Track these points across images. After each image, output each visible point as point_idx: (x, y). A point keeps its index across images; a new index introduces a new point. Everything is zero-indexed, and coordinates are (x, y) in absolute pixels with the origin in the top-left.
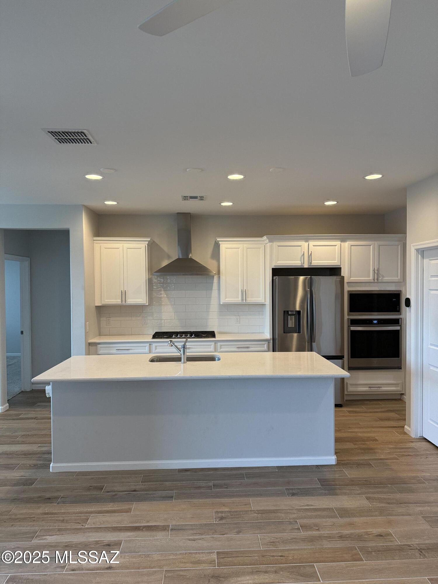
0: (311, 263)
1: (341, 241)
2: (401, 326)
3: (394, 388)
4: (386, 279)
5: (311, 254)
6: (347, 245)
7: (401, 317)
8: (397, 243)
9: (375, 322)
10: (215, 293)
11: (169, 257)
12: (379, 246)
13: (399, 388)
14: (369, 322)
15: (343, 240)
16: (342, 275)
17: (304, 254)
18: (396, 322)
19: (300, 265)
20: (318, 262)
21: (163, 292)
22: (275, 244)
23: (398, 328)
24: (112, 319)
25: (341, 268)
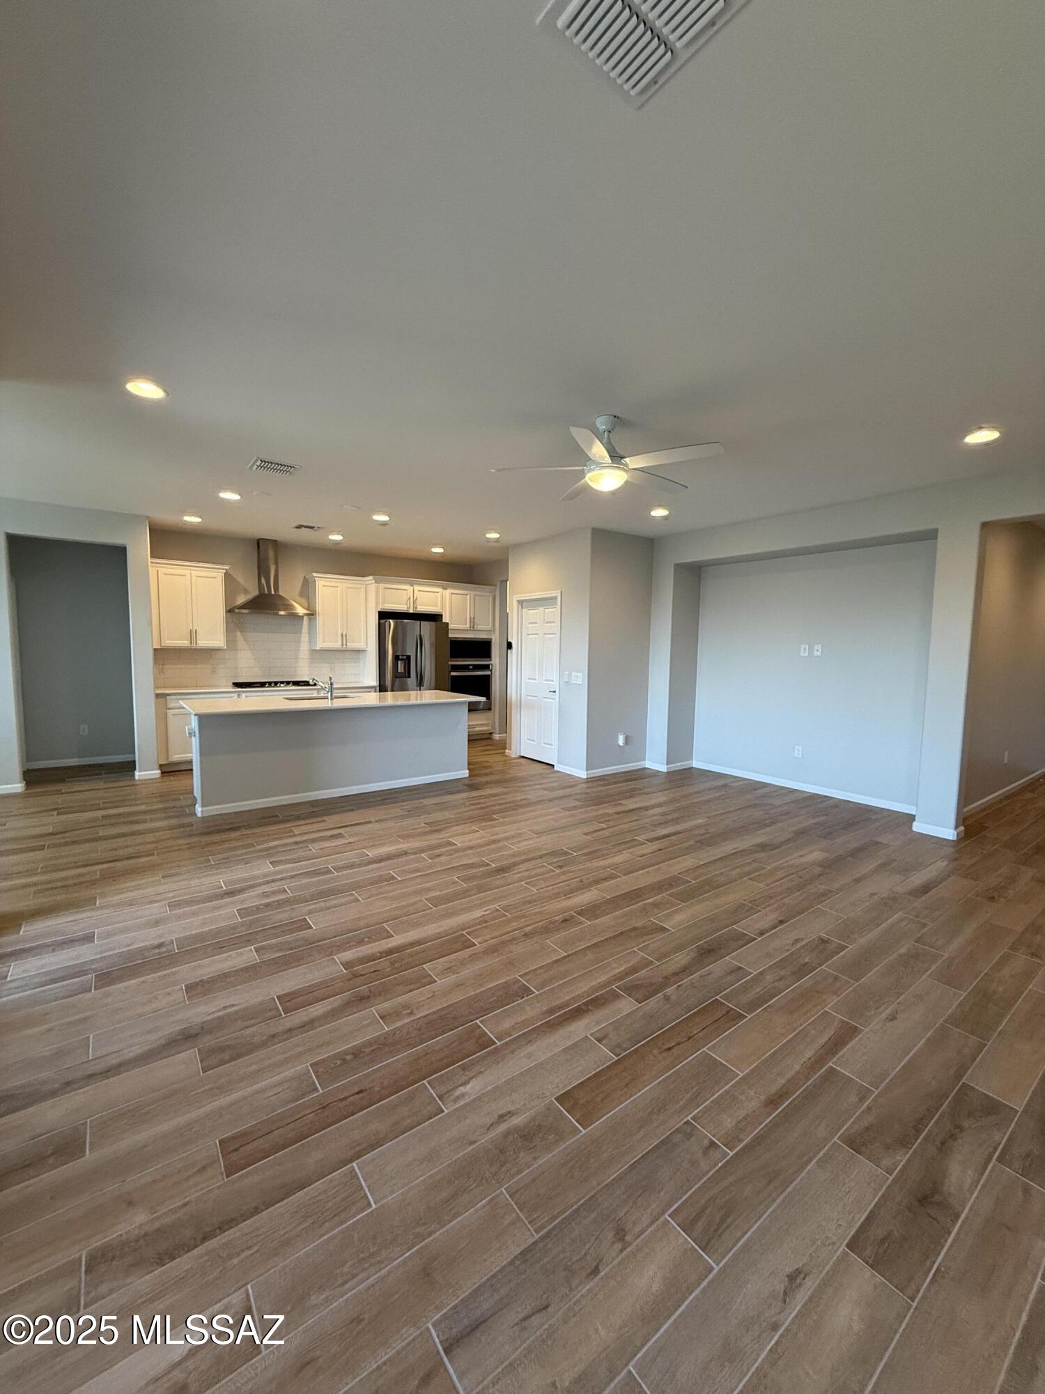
0: (416, 608)
1: (443, 589)
2: (491, 671)
3: (485, 728)
4: (480, 627)
5: (416, 599)
6: (448, 592)
7: (492, 662)
8: (489, 594)
9: (471, 667)
10: (305, 637)
11: (246, 591)
12: (475, 596)
13: (489, 728)
14: (466, 668)
15: (445, 588)
16: (444, 621)
17: (410, 599)
18: (487, 667)
19: (406, 609)
20: (423, 608)
21: (238, 634)
22: (382, 586)
23: (489, 673)
24: (167, 666)
25: (442, 615)
